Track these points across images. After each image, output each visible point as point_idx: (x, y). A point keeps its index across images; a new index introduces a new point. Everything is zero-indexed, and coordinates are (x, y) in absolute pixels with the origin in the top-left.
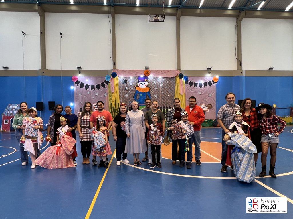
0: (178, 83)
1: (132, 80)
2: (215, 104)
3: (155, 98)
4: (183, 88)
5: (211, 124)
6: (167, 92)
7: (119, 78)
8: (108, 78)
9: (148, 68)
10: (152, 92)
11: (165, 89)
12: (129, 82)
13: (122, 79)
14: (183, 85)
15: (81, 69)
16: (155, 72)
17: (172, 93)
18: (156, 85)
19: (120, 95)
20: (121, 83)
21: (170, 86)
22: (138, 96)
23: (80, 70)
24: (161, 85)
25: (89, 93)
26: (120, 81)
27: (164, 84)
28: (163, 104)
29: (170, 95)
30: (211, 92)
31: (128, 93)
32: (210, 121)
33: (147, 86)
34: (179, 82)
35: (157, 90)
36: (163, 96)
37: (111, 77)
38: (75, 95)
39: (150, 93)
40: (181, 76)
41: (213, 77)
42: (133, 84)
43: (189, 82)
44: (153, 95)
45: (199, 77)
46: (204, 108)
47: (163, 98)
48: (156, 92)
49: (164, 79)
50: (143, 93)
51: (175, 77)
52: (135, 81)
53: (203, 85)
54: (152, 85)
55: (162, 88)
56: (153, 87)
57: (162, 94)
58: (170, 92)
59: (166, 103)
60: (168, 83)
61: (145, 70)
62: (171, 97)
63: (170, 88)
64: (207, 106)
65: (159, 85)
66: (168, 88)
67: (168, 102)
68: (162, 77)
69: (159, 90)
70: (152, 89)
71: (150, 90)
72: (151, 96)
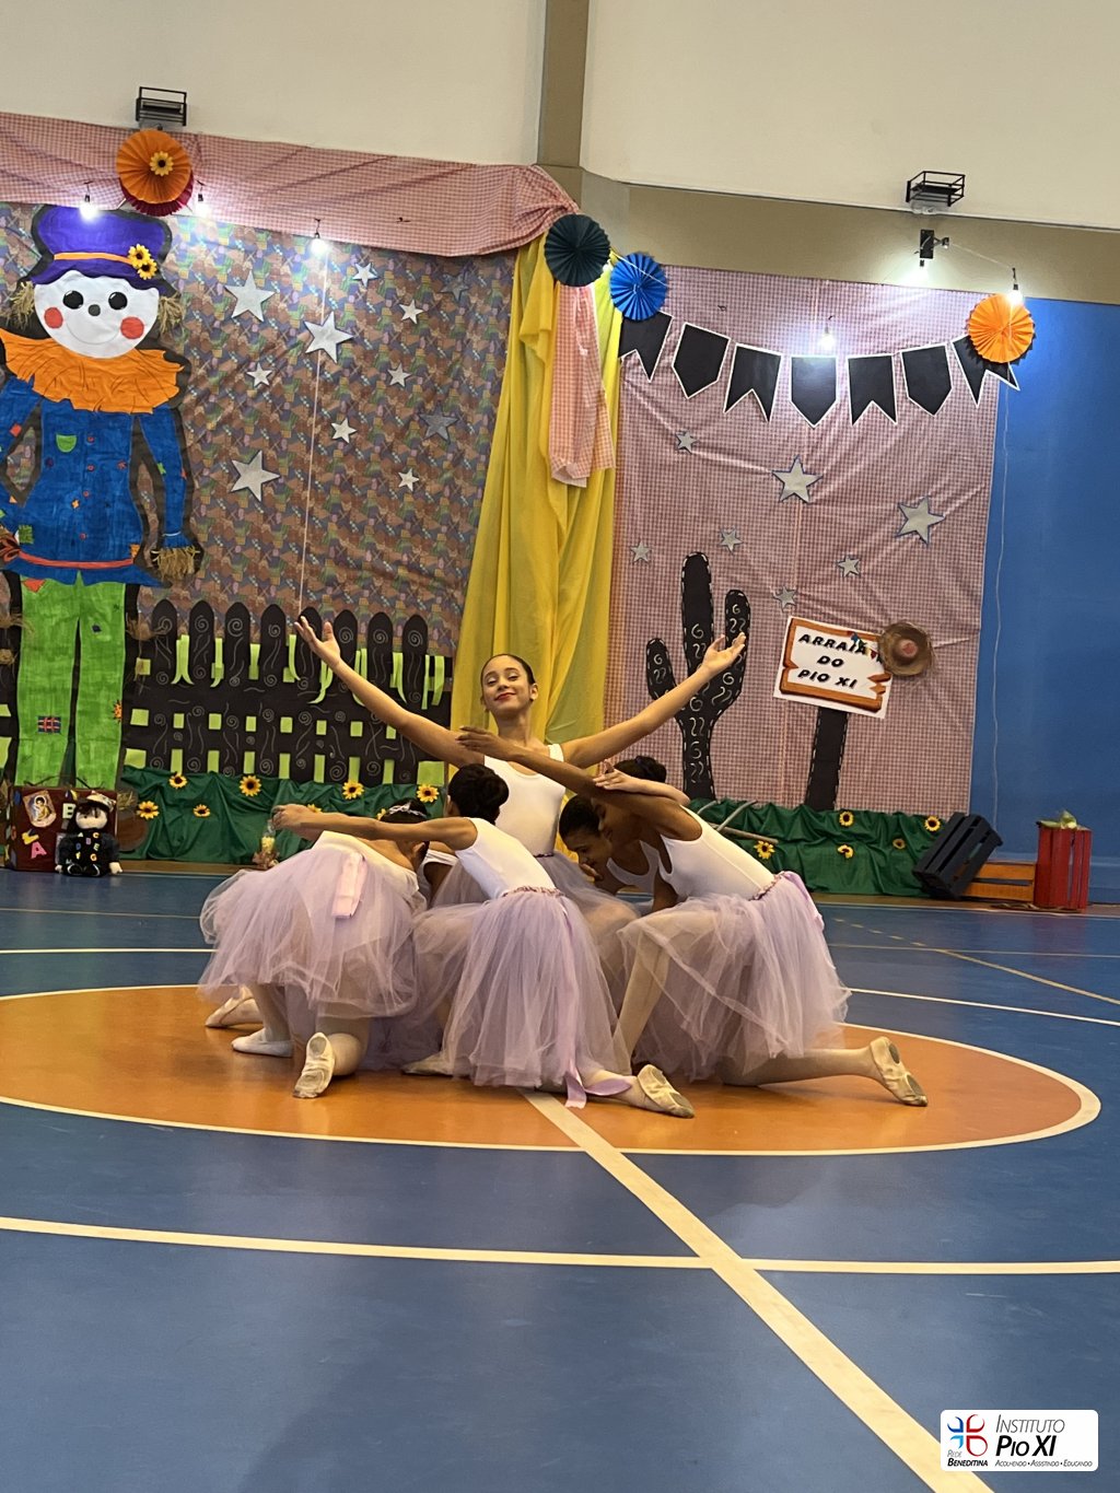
2: (965, 629)
3: (244, 503)
4: (589, 400)
5: (907, 867)
6: (401, 435)
9: (177, 112)
10: (204, 418)
11: (381, 385)
14: (597, 363)
16: (258, 176)
17: (458, 460)
18: (270, 334)
21: (438, 361)
22: (27, 451)
24: (327, 340)
27: (371, 334)
28: (342, 576)
29: (433, 475)
30: (932, 478)
32: (898, 826)
33: (152, 342)
34: (545, 323)
35: (277, 400)
36: (346, 485)
39: (181, 429)
40: (576, 251)
41: (978, 299)
43: (674, 337)
44: (222, 454)
45: (807, 287)
46: (835, 674)
47: (336, 508)
48: (263, 422)
49: (365, 274)
50: (97, 424)
51: (513, 253)
53: (843, 388)
54: (215, 332)
55: (337, 377)
56: (218, 353)
57: (331, 449)
58: (436, 437)
59: (373, 569)
60: (410, 324)
61: (134, 124)
62: (444, 502)
63: (431, 390)
64: (871, 645)
65: (300, 337)
66: (417, 388)
67: (397, 556)
68: (341, 243)
69: (297, 396)
70: (213, 380)
71: (183, 391)
72: (186, 462)
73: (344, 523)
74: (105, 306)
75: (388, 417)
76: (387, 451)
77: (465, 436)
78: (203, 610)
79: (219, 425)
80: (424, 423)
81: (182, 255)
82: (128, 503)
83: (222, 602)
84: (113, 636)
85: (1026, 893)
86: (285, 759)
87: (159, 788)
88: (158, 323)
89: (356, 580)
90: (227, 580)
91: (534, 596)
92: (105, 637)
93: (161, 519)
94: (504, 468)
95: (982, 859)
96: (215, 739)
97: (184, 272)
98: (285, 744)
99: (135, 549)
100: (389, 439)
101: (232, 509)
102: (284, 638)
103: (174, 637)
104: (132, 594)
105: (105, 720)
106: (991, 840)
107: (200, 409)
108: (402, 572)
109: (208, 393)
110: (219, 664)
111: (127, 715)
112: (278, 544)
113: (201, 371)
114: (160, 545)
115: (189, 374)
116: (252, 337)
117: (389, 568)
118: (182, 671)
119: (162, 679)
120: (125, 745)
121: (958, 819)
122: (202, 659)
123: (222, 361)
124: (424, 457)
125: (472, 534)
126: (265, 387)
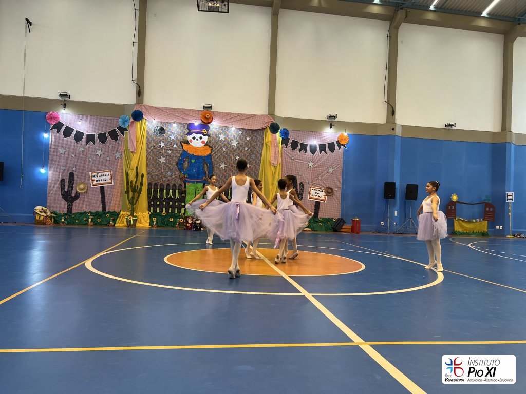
0: (268, 142)
1: (174, 129)
2: (338, 187)
3: (222, 170)
4: (277, 152)
5: (331, 227)
7: (147, 123)
8: (125, 121)
9: (210, 108)
10: (215, 156)
11: (243, 151)
12: (169, 133)
13: (153, 126)
14: (278, 146)
15: (67, 99)
16: (223, 118)
17: (256, 162)
18: (225, 143)
19: (147, 159)
20: (152, 133)
21: (252, 146)
22: (187, 162)
23: (65, 100)
24: (234, 143)
25: (81, 149)
26: (151, 130)
27: (241, 142)
29: (252, 165)
30: (333, 163)
31: (166, 154)
32: (329, 220)
33: (206, 144)
34: (270, 140)
35: (227, 153)
37: (132, 120)
38: (51, 151)
39: (211, 158)
40: (274, 128)
41: (340, 134)
42: (177, 138)
43: (290, 142)
44: (218, 162)
46: (318, 195)
48: (224, 157)
49: (240, 133)
50: (198, 158)
51: (264, 129)
52: (182, 131)
53: (318, 149)
54: (216, 143)
55: (236, 149)
56: (217, 146)
57: (235, 161)
58: (252, 158)
60: (248, 141)
61: (203, 110)
62: (254, 169)
63: (251, 151)
64: (324, 190)
65: (231, 143)
66: (249, 151)
68: (236, 128)
69: (230, 152)
70: (216, 150)
71: (212, 152)
72: (212, 163)
74: (199, 139)
75: (245, 155)
77: (257, 158)
79: (217, 157)
80: (250, 156)
82: (203, 170)
84: (201, 191)
85: (350, 231)
88: (207, 141)
91: (268, 184)
92: (199, 192)
93: (208, 173)
94: (263, 162)
95: (343, 225)
97: (211, 133)
99: (204, 178)
101: (220, 171)
104: (203, 185)
106: (344, 222)
109: (215, 152)
112: (227, 176)
114: (208, 177)
115: (212, 149)
116: (223, 143)
121: (339, 219)
124: (250, 162)
125: (258, 174)
126: (225, 151)
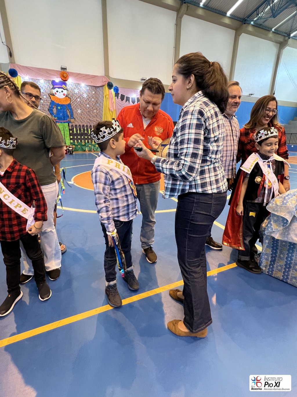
1: (42, 85)
3: (79, 113)
4: (113, 102)
6: (94, 106)
7: (21, 79)
9: (66, 69)
11: (91, 101)
14: (113, 98)
16: (75, 77)
17: (100, 108)
18: (79, 95)
21: (97, 98)
24: (85, 96)
27: (89, 95)
28: (90, 121)
29: (98, 110)
33: (67, 96)
34: (108, 94)
35: (81, 103)
36: (89, 112)
39: (71, 106)
40: (110, 86)
42: (46, 91)
43: (120, 95)
44: (76, 109)
45: (132, 90)
47: (88, 114)
48: (79, 105)
49: (88, 88)
50: (62, 106)
51: (103, 86)
52: (48, 86)
53: (136, 100)
54: (73, 95)
55: (87, 100)
56: (74, 97)
57: (87, 108)
59: (93, 121)
60: (93, 94)
61: (61, 70)
62: (99, 113)
65: (82, 95)
66: (95, 101)
67: (95, 119)
68: (86, 85)
69: (83, 102)
70: (74, 100)
71: (71, 102)
72: (72, 110)
73: (89, 116)
74: (61, 92)
75: (92, 104)
76: (93, 108)
77: (100, 106)
78: (76, 126)
79: (75, 105)
80: (96, 105)
81: (68, 86)
82: (66, 114)
83: (78, 125)
84: (67, 129)
86: (86, 141)
87: (74, 144)
88: (67, 94)
89: (91, 122)
90: (78, 123)
92: (66, 129)
93: (70, 116)
94: (105, 109)
96: (79, 139)
97: (69, 88)
98: (86, 139)
99: (68, 119)
100: (93, 106)
101: (77, 115)
102: (85, 128)
103: (74, 128)
104: (69, 124)
105: (68, 137)
107: (73, 104)
108: (96, 121)
110: (78, 131)
111: (70, 137)
112: (83, 118)
113: (72, 99)
114: (71, 119)
116: (77, 95)
117: (94, 120)
118: (75, 132)
119: (73, 133)
120: (70, 140)
122: (77, 131)
123: (74, 98)
124: (96, 108)
125: (102, 116)
126: (79, 101)
